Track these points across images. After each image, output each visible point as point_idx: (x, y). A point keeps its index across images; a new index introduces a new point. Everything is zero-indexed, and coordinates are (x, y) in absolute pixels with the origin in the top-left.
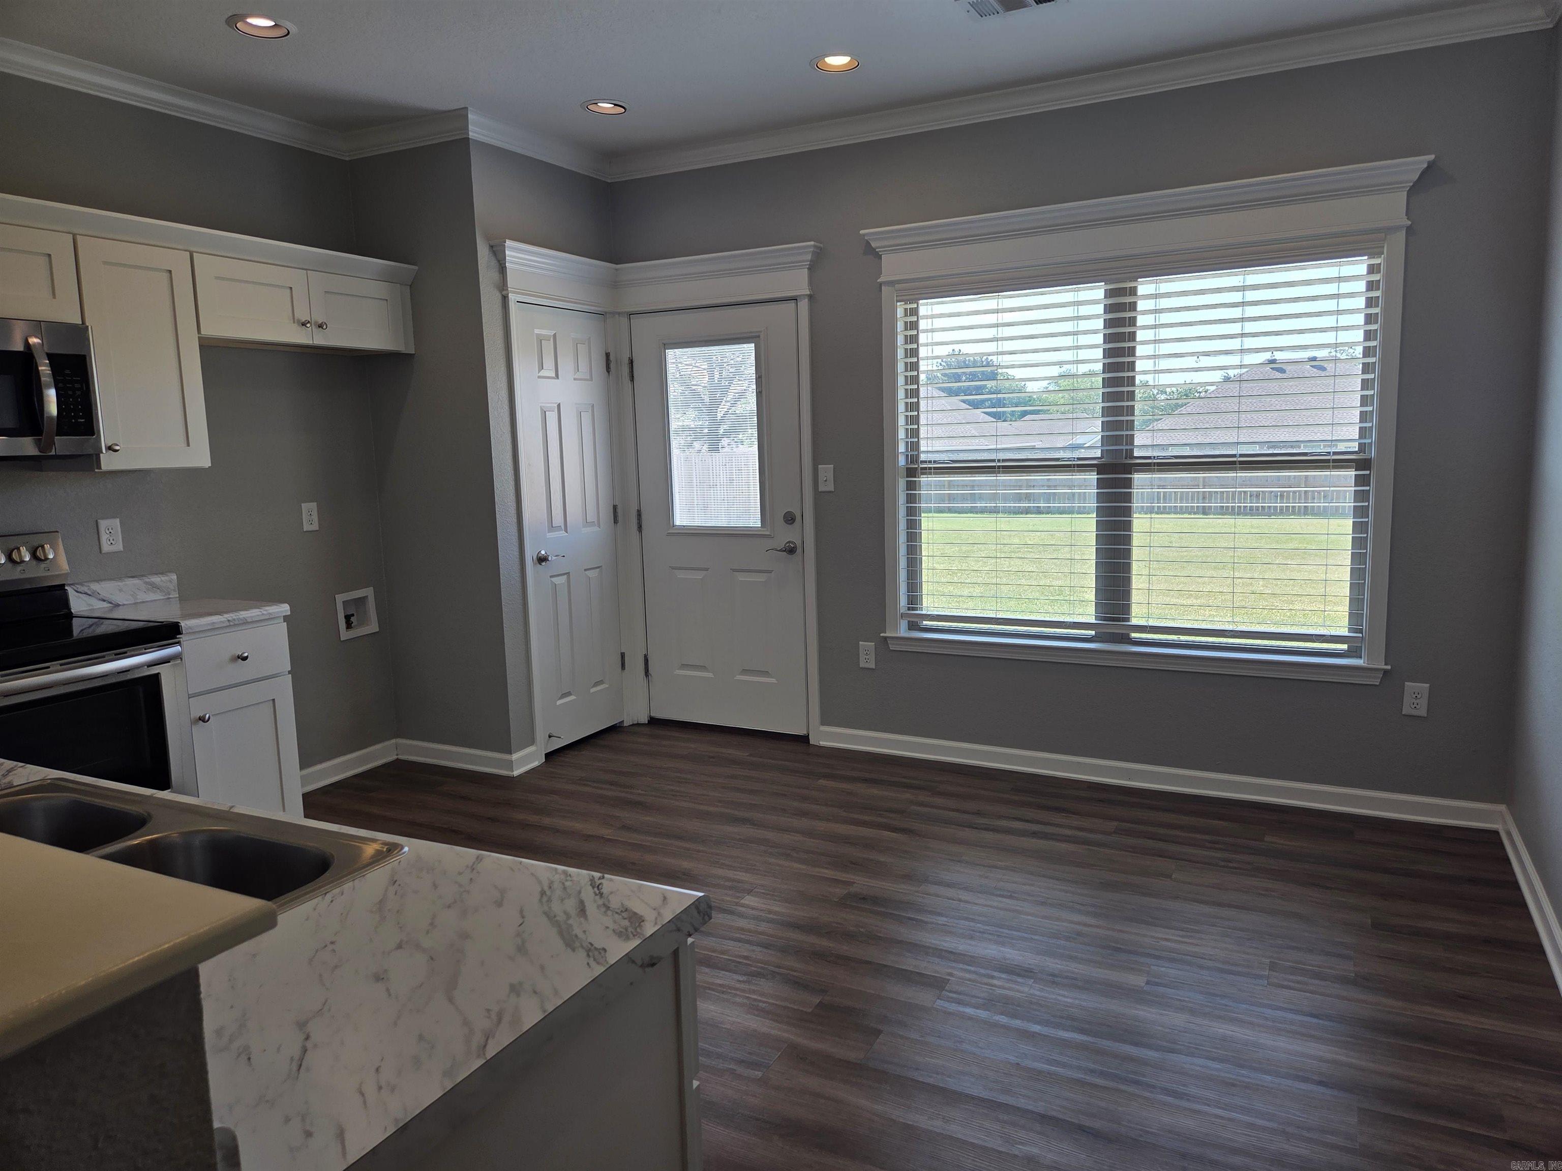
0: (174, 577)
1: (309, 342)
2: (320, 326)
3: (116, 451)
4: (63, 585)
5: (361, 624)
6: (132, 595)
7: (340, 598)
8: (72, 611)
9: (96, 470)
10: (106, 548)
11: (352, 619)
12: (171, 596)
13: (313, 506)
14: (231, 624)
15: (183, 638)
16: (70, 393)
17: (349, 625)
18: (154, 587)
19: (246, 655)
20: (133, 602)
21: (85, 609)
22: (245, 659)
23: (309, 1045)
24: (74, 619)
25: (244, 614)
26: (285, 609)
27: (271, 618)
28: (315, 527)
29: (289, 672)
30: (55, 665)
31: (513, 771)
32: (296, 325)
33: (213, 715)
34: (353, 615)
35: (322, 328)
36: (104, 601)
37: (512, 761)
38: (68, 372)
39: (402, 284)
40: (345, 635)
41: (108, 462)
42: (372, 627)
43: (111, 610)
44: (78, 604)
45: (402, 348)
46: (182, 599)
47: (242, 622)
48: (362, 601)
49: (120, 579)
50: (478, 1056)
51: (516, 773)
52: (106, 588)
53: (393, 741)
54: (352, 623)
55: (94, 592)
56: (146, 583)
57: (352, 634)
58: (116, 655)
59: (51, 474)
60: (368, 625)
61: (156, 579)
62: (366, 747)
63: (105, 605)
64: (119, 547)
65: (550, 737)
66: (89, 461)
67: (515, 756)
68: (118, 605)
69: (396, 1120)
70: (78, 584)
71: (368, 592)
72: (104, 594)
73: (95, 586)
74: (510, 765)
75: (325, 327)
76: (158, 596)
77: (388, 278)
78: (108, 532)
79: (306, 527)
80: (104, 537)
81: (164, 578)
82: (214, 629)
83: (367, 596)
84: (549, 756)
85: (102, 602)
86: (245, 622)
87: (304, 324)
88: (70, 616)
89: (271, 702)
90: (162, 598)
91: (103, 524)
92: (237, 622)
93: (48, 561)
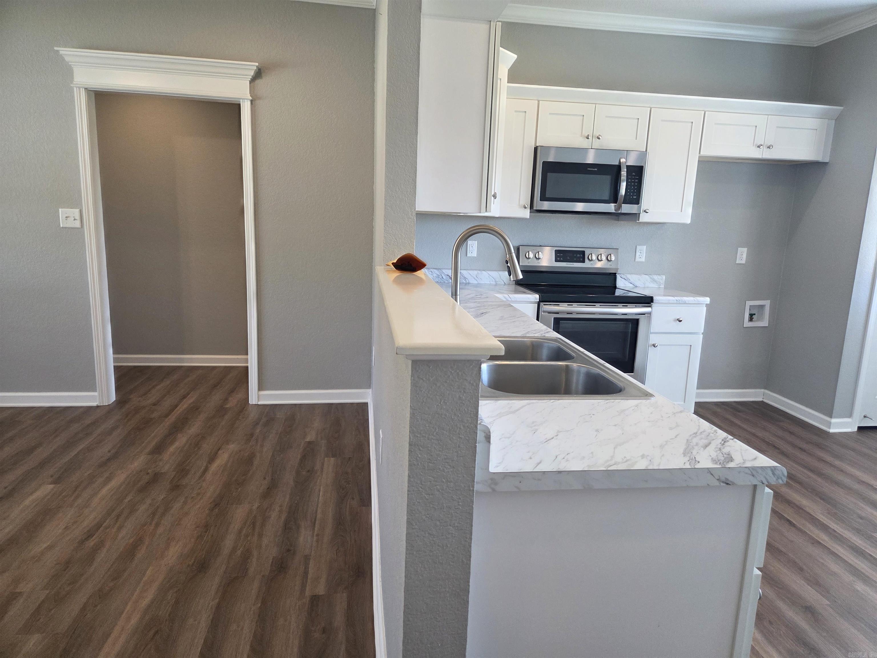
0: (664, 277)
1: (759, 156)
2: (769, 147)
3: (647, 212)
4: (616, 273)
5: (758, 320)
6: (643, 283)
7: (749, 303)
8: (617, 286)
9: (637, 221)
10: (638, 259)
11: (754, 316)
12: (661, 287)
13: (745, 250)
14: (678, 302)
15: (653, 304)
16: (633, 184)
17: (751, 319)
18: (654, 281)
19: (681, 319)
20: (643, 286)
21: (623, 286)
22: (680, 321)
23: (555, 438)
24: (617, 289)
25: (685, 299)
26: (707, 300)
27: (699, 304)
28: (743, 262)
29: (702, 334)
30: (598, 305)
31: (830, 429)
32: (754, 147)
33: (660, 345)
34: (755, 314)
35: (769, 148)
36: (631, 283)
37: (831, 423)
38: (634, 174)
39: (829, 119)
40: (747, 323)
41: (644, 218)
42: (765, 323)
43: (633, 288)
44: (620, 283)
45: (820, 159)
46: (665, 288)
47: (683, 303)
48: (762, 307)
49: (640, 274)
50: (605, 467)
51: (832, 431)
52: (633, 278)
53: (763, 390)
54: (753, 318)
55: (628, 279)
56: (651, 278)
57: (751, 324)
58: (623, 306)
59: (622, 222)
60: (762, 322)
61: (656, 277)
62: (746, 389)
63: (631, 285)
64: (643, 259)
65: (865, 417)
66: (635, 216)
67: (833, 420)
68: (636, 287)
69: (559, 468)
70: (622, 274)
71: (767, 303)
72: (632, 280)
73: (629, 276)
74: (829, 425)
75: (771, 148)
76: (655, 285)
77: (822, 116)
78: (640, 252)
79: (738, 262)
80: (638, 254)
81: (659, 277)
82: (669, 303)
83: (765, 305)
84: (860, 428)
85: (630, 284)
86: (685, 303)
87: (759, 147)
88: (615, 287)
89: (690, 346)
90: (657, 287)
91: (639, 248)
92: (681, 302)
93: (611, 262)
